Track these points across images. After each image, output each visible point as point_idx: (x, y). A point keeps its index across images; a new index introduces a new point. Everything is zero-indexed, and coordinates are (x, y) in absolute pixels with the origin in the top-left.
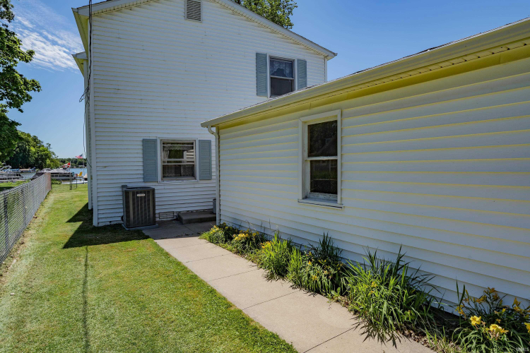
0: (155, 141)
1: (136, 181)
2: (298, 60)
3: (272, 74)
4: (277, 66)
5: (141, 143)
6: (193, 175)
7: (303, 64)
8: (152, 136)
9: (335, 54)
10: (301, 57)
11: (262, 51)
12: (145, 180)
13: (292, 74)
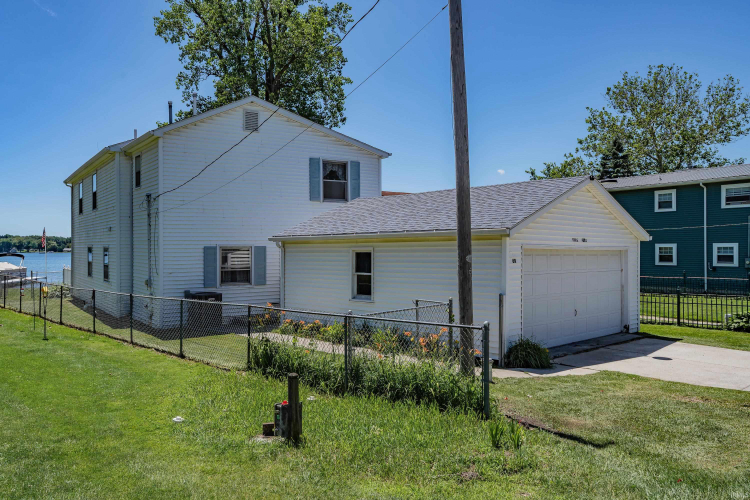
0: (215, 248)
1: (197, 287)
2: (352, 162)
3: (324, 178)
4: (329, 168)
5: (202, 251)
6: (248, 280)
7: (357, 165)
8: (213, 244)
9: (389, 155)
10: (355, 159)
11: (315, 155)
12: (205, 285)
13: (345, 176)
